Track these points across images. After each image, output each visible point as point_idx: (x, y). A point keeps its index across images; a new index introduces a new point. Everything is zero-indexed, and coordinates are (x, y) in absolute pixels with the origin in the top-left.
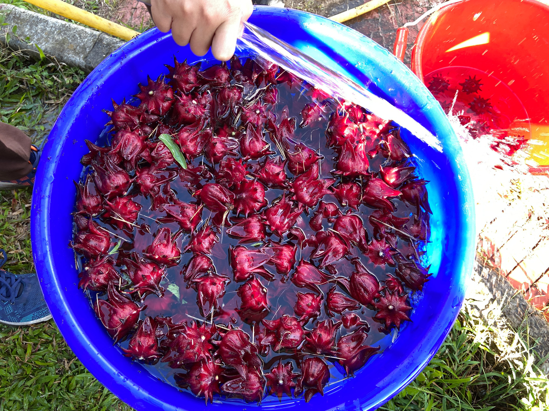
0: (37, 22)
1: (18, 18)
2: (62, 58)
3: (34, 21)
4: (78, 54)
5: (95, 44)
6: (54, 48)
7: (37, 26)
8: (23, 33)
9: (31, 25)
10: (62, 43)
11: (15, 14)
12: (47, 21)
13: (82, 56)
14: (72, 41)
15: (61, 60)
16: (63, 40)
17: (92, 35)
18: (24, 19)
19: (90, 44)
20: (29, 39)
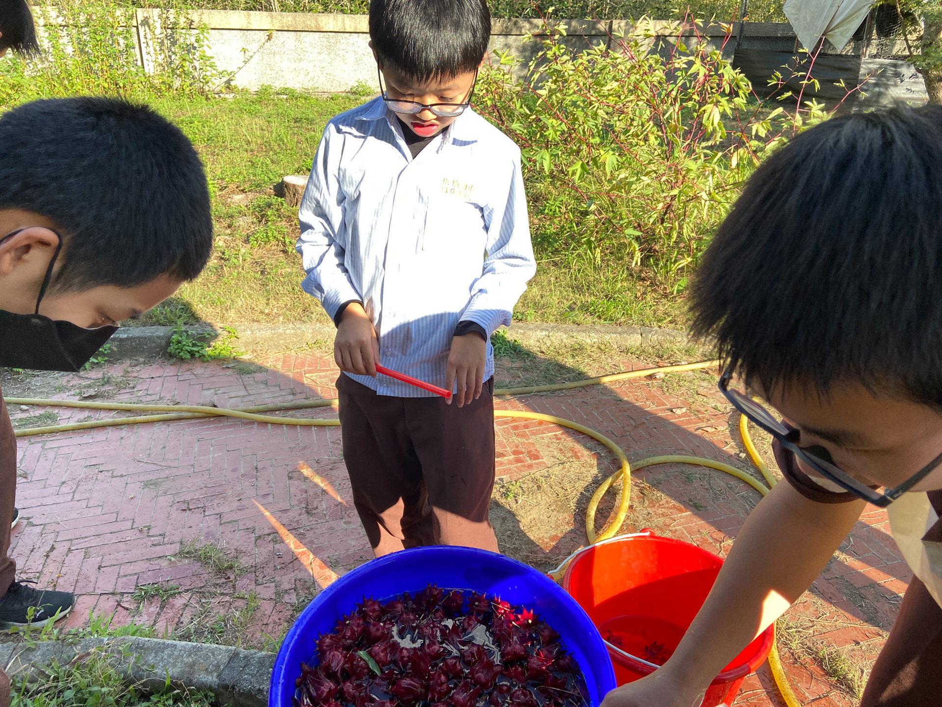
0: (164, 648)
1: (141, 648)
2: (191, 681)
3: (160, 648)
4: (211, 673)
5: (231, 659)
6: (183, 672)
7: (163, 652)
8: (146, 662)
9: (156, 653)
10: (192, 665)
11: (138, 644)
12: (175, 646)
13: (215, 674)
14: (205, 660)
15: (190, 683)
16: (193, 661)
17: (227, 651)
18: (148, 648)
19: (226, 661)
20: (153, 667)
